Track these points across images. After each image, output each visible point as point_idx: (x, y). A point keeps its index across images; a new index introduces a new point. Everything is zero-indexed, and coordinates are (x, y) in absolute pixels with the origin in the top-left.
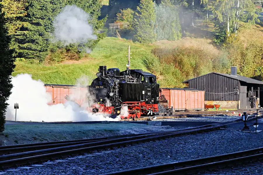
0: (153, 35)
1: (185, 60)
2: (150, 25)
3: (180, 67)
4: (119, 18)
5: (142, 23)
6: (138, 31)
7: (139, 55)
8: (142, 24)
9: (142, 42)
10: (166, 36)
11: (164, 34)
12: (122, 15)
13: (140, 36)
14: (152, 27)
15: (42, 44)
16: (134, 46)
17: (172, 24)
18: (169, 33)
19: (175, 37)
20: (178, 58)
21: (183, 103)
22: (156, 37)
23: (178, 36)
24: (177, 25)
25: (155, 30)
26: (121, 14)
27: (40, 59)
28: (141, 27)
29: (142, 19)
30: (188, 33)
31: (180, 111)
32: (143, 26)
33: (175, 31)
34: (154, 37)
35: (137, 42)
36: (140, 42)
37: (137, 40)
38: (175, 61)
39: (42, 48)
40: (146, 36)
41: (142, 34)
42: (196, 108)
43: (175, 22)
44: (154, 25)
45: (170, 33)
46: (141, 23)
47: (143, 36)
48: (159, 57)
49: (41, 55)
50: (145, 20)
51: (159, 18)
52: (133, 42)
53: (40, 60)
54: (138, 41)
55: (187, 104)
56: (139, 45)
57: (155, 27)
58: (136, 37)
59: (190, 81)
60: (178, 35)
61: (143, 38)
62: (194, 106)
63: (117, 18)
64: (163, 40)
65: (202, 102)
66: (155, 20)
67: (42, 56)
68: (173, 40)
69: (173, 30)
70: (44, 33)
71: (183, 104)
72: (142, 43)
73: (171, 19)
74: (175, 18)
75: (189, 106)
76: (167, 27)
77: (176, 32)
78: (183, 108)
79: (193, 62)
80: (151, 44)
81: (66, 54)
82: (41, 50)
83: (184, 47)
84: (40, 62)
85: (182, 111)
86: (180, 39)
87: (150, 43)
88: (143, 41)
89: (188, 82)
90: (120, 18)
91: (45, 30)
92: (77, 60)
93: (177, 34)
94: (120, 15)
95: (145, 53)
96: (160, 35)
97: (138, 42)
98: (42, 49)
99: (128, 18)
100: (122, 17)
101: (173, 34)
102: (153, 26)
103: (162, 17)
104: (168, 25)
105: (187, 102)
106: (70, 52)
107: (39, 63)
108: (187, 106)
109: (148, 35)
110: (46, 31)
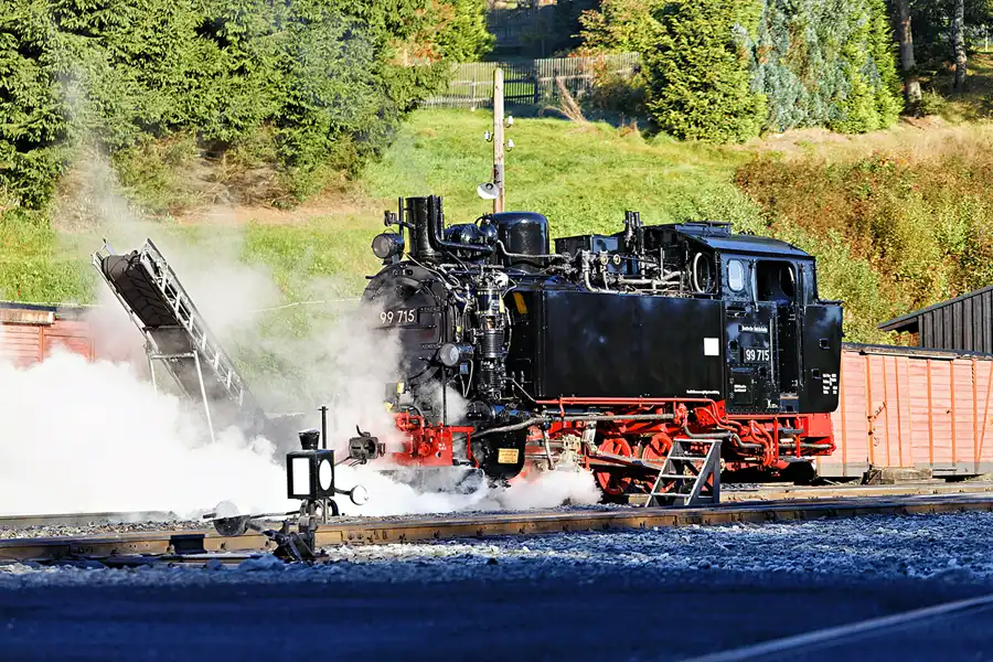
0: (746, 101)
1: (912, 215)
2: (731, 47)
3: (883, 254)
4: (591, 35)
5: (688, 37)
6: (668, 81)
7: (658, 194)
8: (690, 43)
9: (688, 135)
10: (819, 108)
11: (806, 95)
12: (607, 22)
13: (680, 105)
14: (739, 57)
15: (33, 101)
16: (647, 152)
17: (851, 48)
18: (834, 94)
19: (863, 113)
20: (873, 210)
21: (847, 428)
22: (762, 108)
23: (881, 108)
24: (874, 56)
25: (758, 75)
26: (601, 18)
27: (22, 190)
28: (684, 58)
29: (690, 20)
30: (935, 99)
31: (834, 479)
32: (693, 53)
33: (869, 85)
34: (750, 111)
35: (662, 136)
36: (682, 136)
37: (664, 129)
38: (855, 224)
39: (33, 126)
40: (711, 103)
41: (688, 93)
42: (943, 460)
43: (865, 36)
44: (754, 50)
45: (842, 95)
46: (684, 40)
47: (691, 103)
48: (772, 202)
49: (28, 165)
50: (705, 22)
51: (781, 16)
52: (646, 136)
53: (26, 196)
54: (670, 133)
55: (882, 437)
56: (676, 151)
57: (757, 60)
58: (660, 110)
59: (928, 316)
60: (881, 106)
61: (693, 113)
62: (926, 453)
63: (584, 33)
64: (804, 130)
65: (980, 428)
66: (756, 24)
67: (34, 173)
68: (853, 130)
69: (856, 78)
70: (45, 39)
71: (848, 435)
72: (691, 143)
73: (844, 24)
74: (865, 18)
75: (894, 447)
76: (822, 61)
77: (872, 89)
78: (848, 460)
79: (956, 231)
80: (738, 147)
81: (209, 171)
82: (26, 136)
83: (909, 159)
84: (23, 204)
85: (844, 480)
86: (892, 122)
87: (733, 139)
88: (693, 127)
89: (917, 323)
90: (598, 37)
91: (58, 20)
92: (280, 207)
93: (877, 99)
94: (597, 21)
95: (695, 182)
96: (783, 102)
97: (671, 139)
98: (31, 130)
99: (634, 32)
100: (607, 29)
101: (853, 96)
102: (748, 53)
103: (795, 10)
104: (829, 50)
105: (878, 424)
106: (229, 157)
107: (20, 214)
108: (880, 450)
109: (719, 97)
110: (63, 29)
